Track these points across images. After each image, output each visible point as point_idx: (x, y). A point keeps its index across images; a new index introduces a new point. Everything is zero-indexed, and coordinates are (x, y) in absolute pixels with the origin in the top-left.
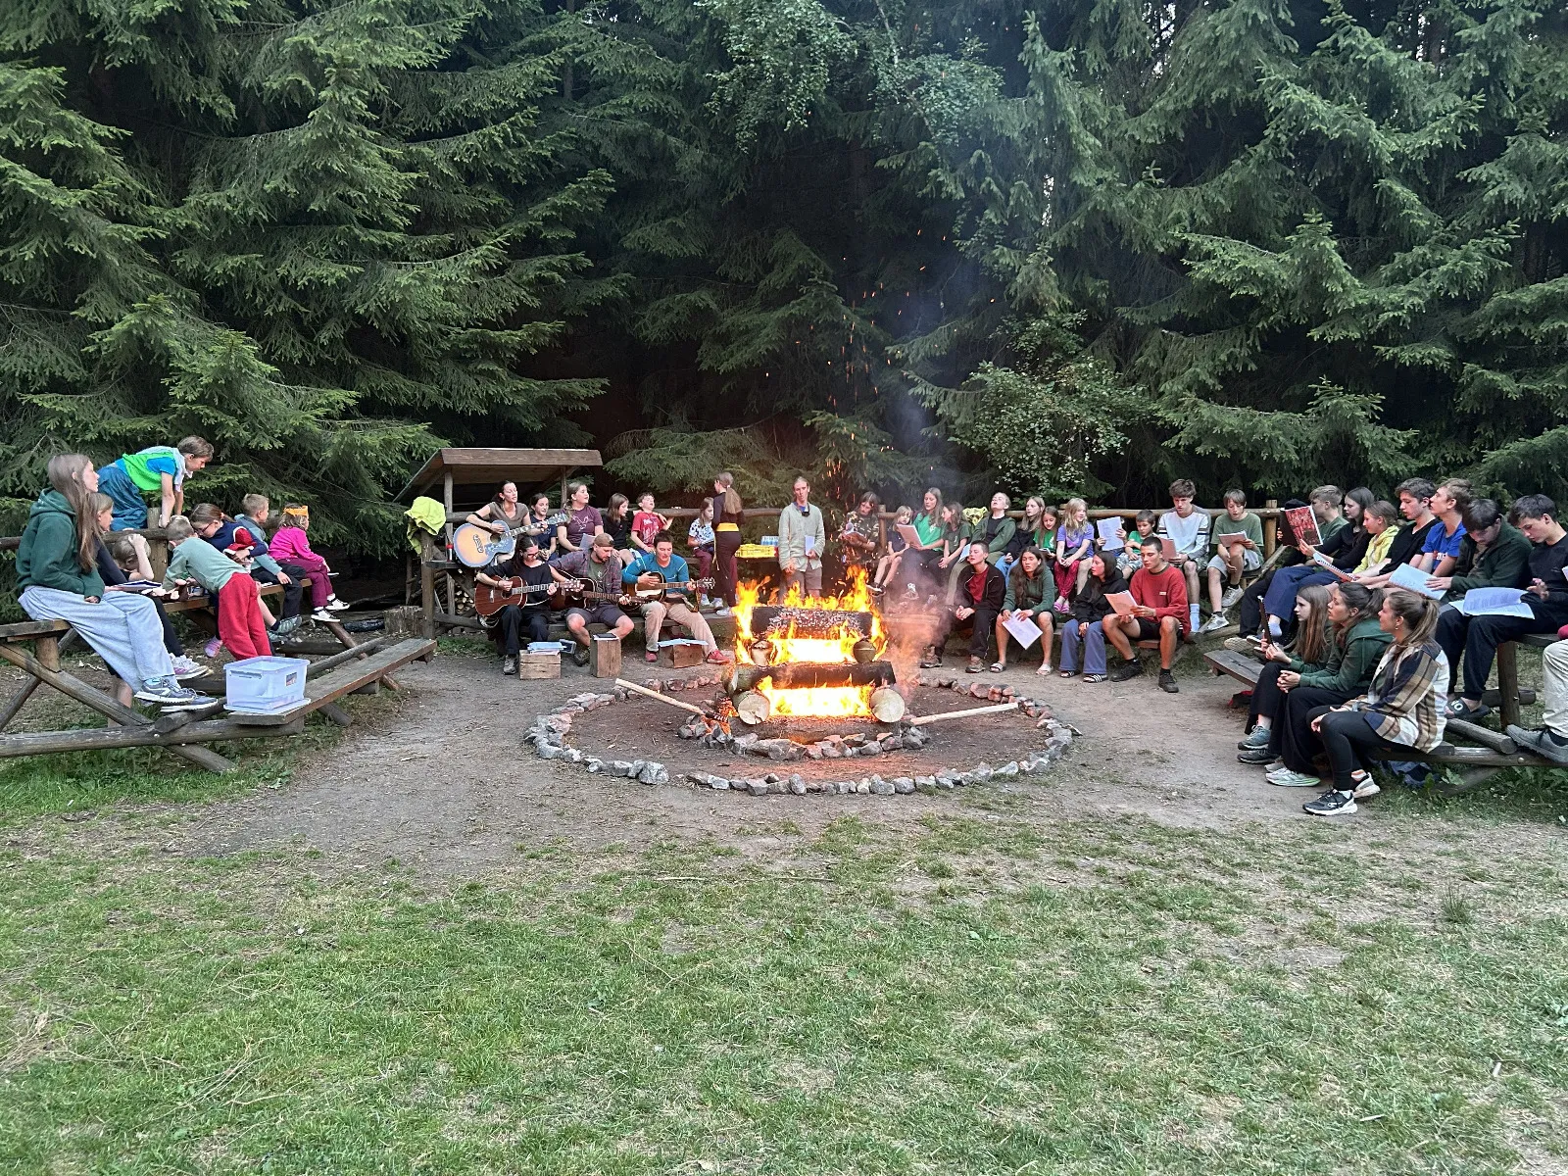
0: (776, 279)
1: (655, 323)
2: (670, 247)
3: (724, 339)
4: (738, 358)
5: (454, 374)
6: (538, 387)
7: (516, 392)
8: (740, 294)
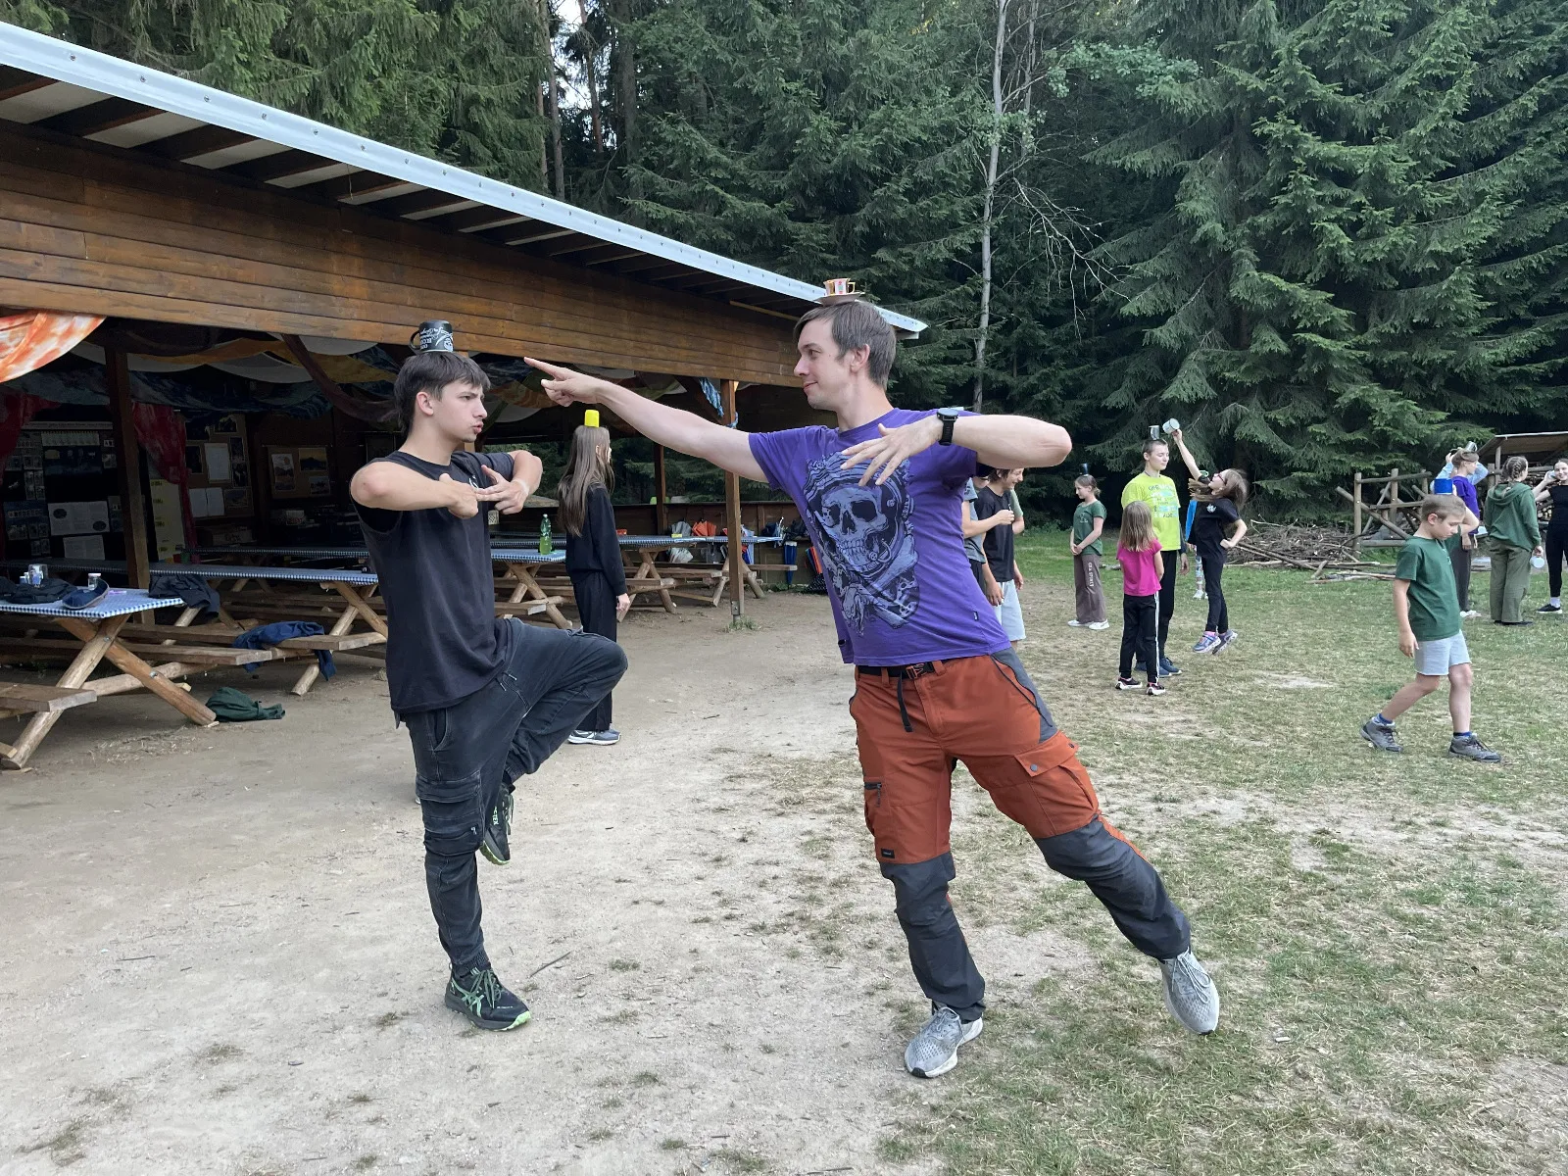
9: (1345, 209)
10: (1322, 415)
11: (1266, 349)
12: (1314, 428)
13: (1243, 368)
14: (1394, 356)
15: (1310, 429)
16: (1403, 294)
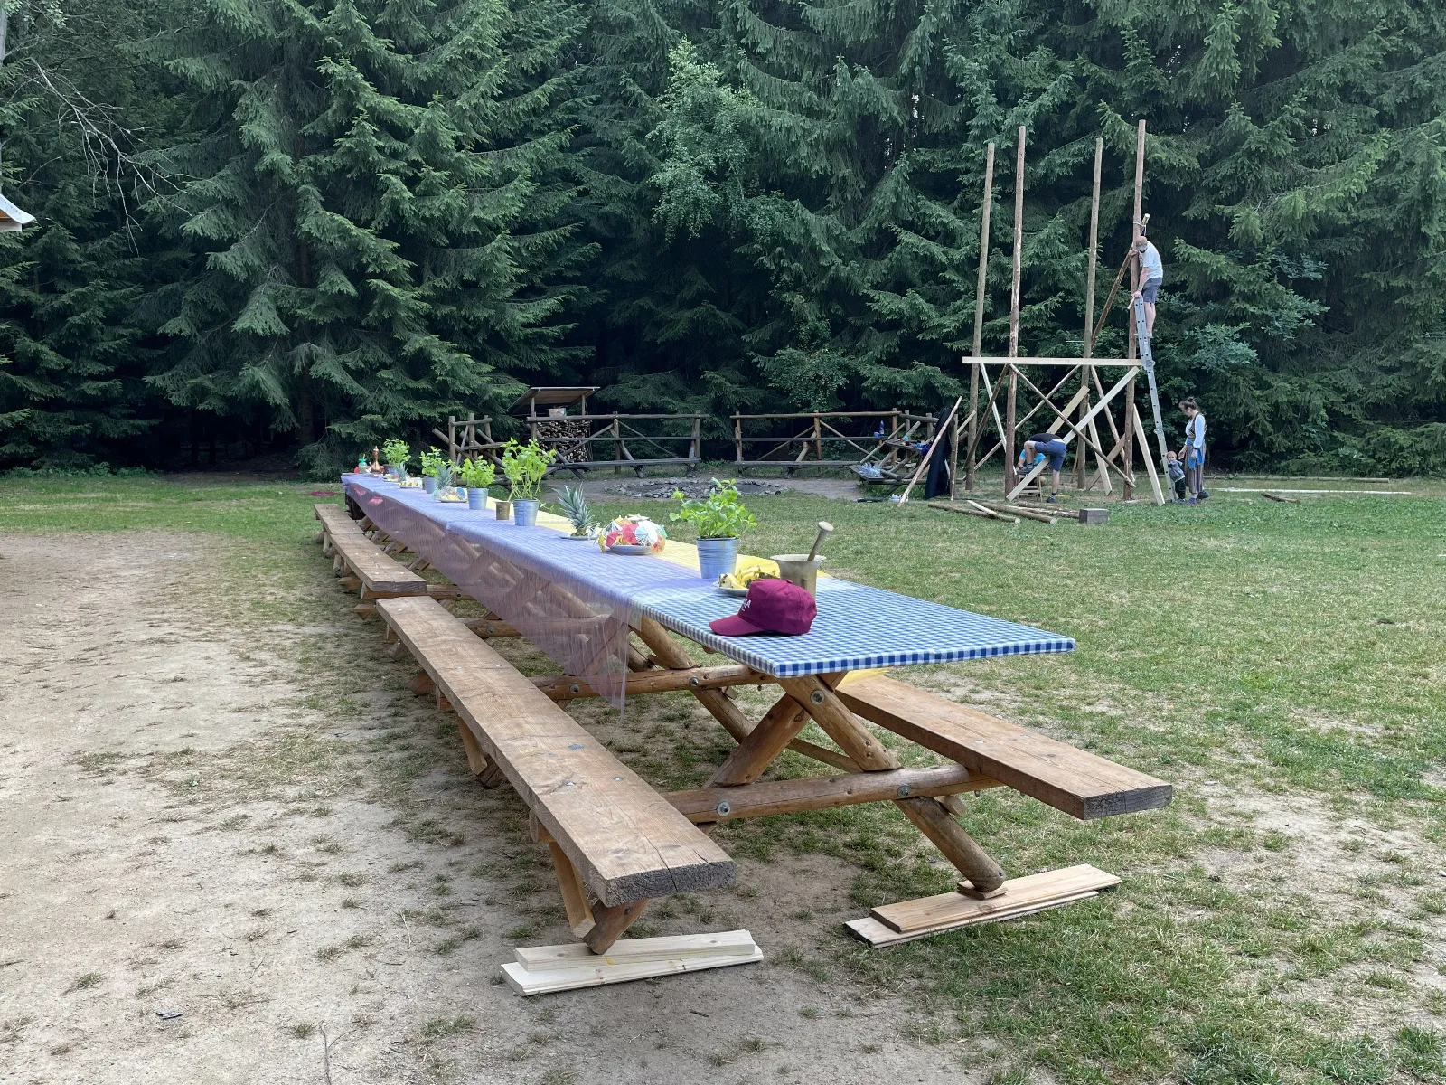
0: (686, 294)
1: (619, 316)
2: (628, 276)
3: (659, 325)
4: (667, 335)
5: (524, 350)
6: (562, 354)
7: (552, 357)
8: (667, 300)
9: (402, 163)
10: (389, 361)
11: (335, 289)
12: (383, 374)
13: (313, 306)
14: (446, 310)
15: (379, 374)
16: (452, 253)
